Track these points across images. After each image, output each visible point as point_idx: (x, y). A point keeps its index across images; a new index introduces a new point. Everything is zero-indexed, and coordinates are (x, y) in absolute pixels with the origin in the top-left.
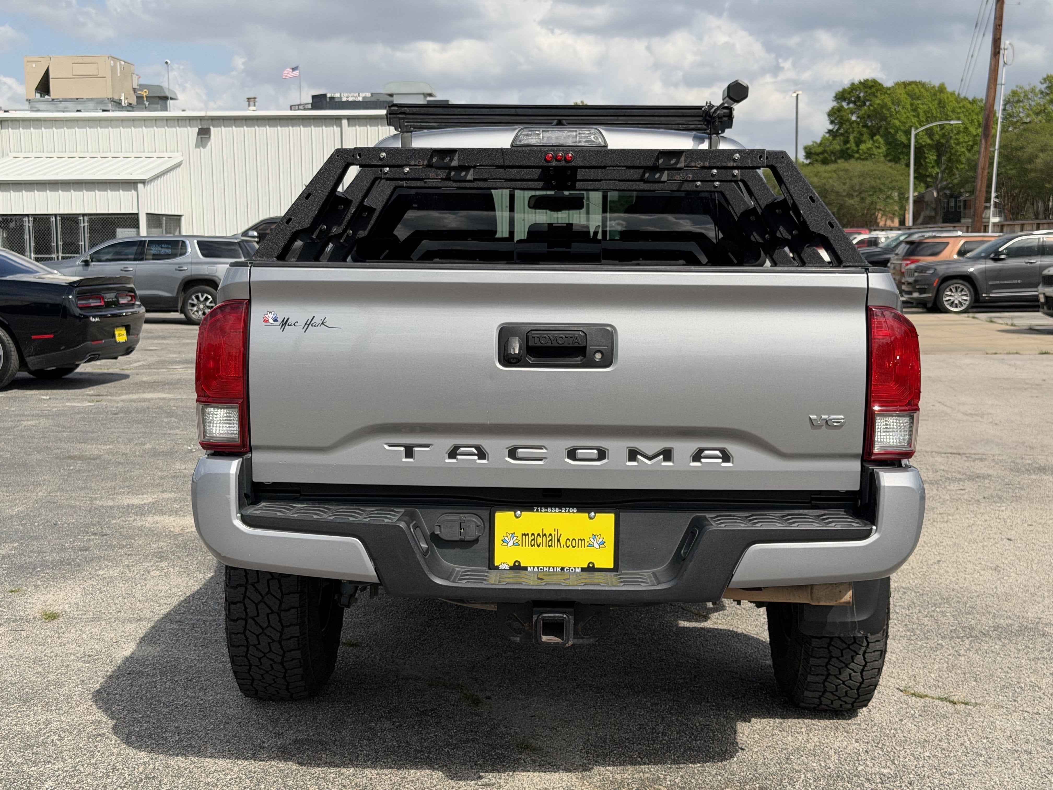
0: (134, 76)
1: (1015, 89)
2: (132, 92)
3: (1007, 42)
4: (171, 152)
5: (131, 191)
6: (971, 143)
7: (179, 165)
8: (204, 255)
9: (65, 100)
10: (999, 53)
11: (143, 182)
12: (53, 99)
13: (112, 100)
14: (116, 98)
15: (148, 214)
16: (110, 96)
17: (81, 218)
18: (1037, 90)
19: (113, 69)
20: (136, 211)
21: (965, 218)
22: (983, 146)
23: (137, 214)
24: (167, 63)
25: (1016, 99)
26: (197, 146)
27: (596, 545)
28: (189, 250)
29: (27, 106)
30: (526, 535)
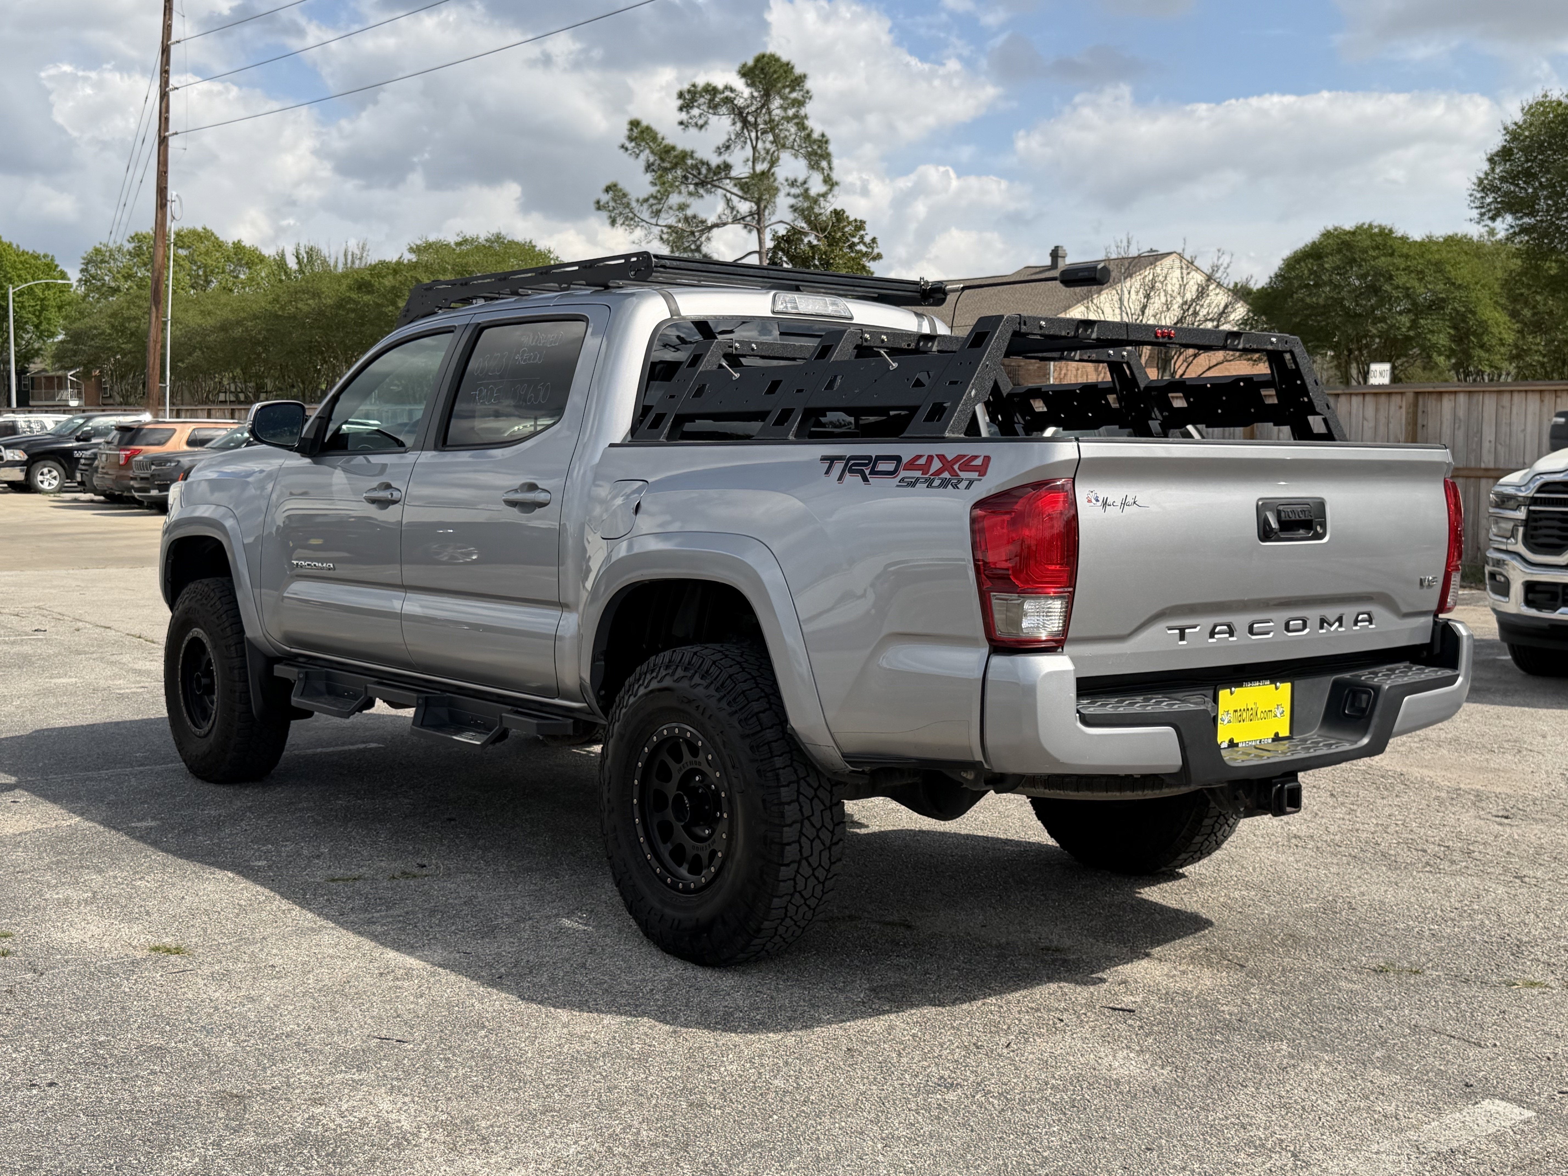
1: (98, 246)
3: (174, 193)
6: (38, 307)
10: (166, 205)
18: (125, 250)
21: (33, 400)
22: (154, 315)
25: (99, 258)
27: (1278, 715)
30: (1236, 711)
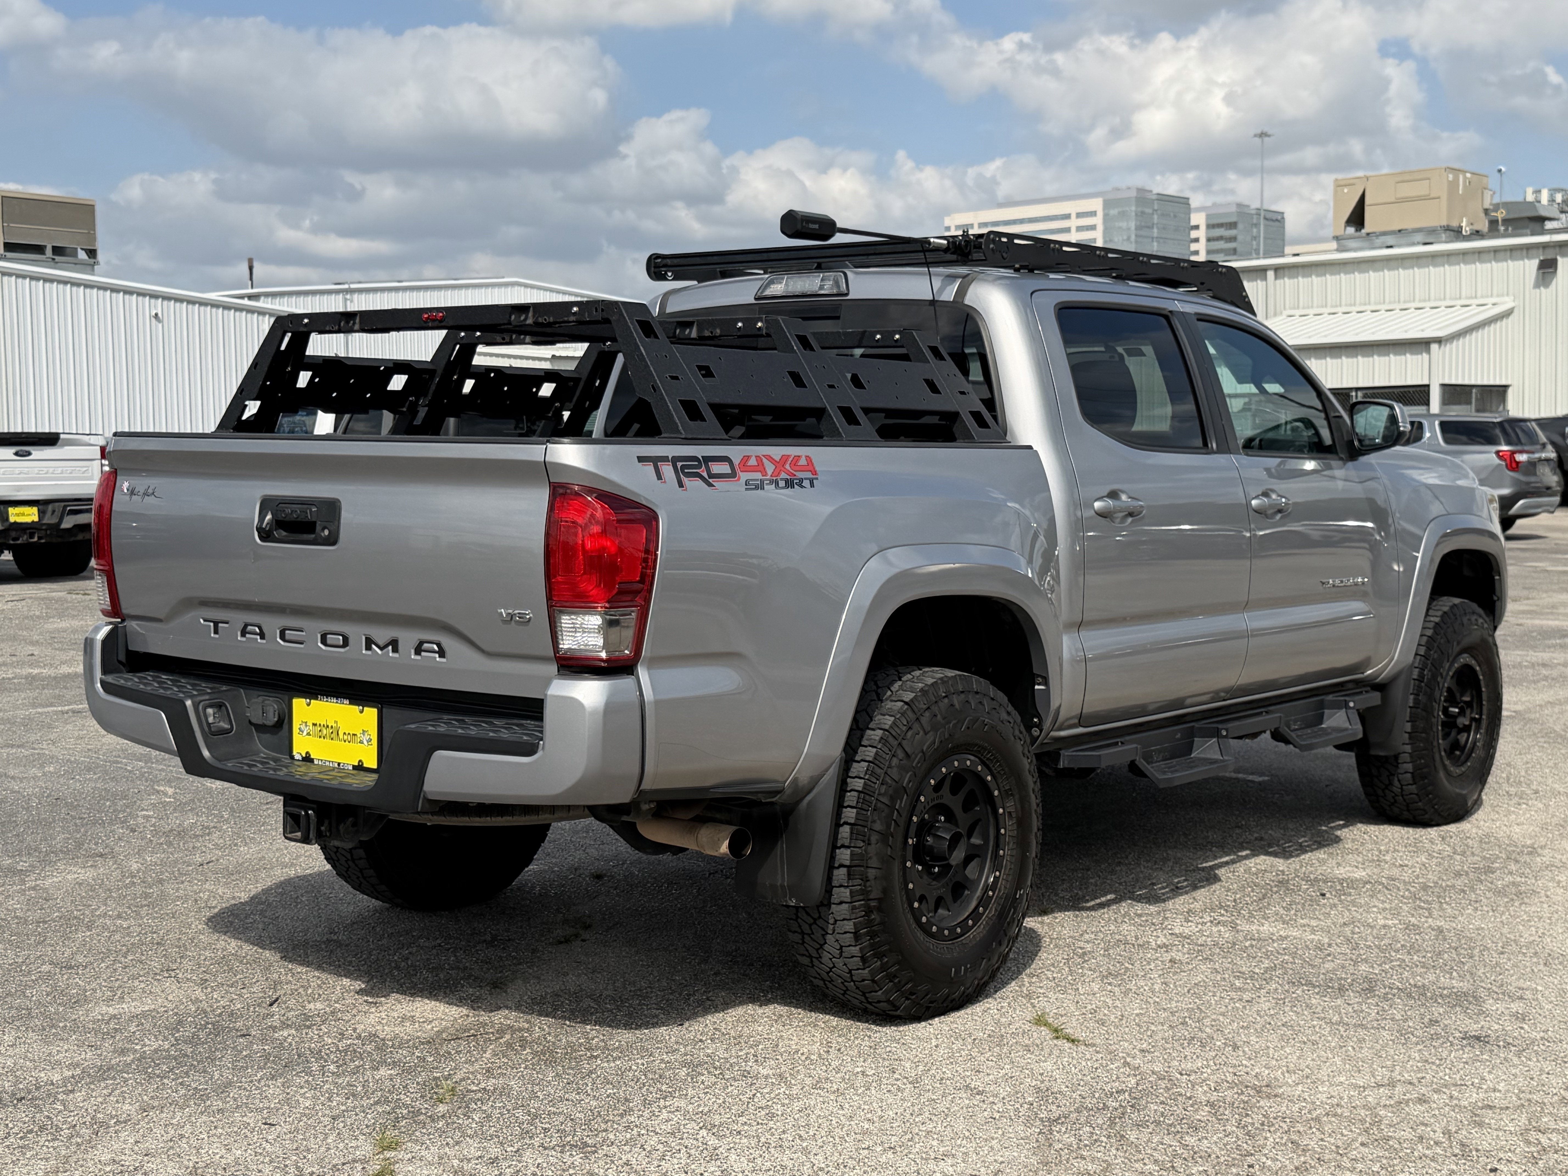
0: (1486, 192)
2: (1482, 215)
4: (1498, 296)
5: (1421, 354)
7: (1507, 314)
8: (1447, 441)
9: (1384, 234)
11: (1439, 341)
12: (1368, 234)
13: (1447, 229)
14: (1454, 224)
15: (1443, 386)
16: (1444, 223)
17: (1354, 394)
19: (1453, 185)
20: (1426, 382)
23: (1428, 386)
24: (1500, 171)
26: (1537, 285)
27: (365, 742)
28: (1427, 435)
29: (1334, 245)
30: (315, 725)
